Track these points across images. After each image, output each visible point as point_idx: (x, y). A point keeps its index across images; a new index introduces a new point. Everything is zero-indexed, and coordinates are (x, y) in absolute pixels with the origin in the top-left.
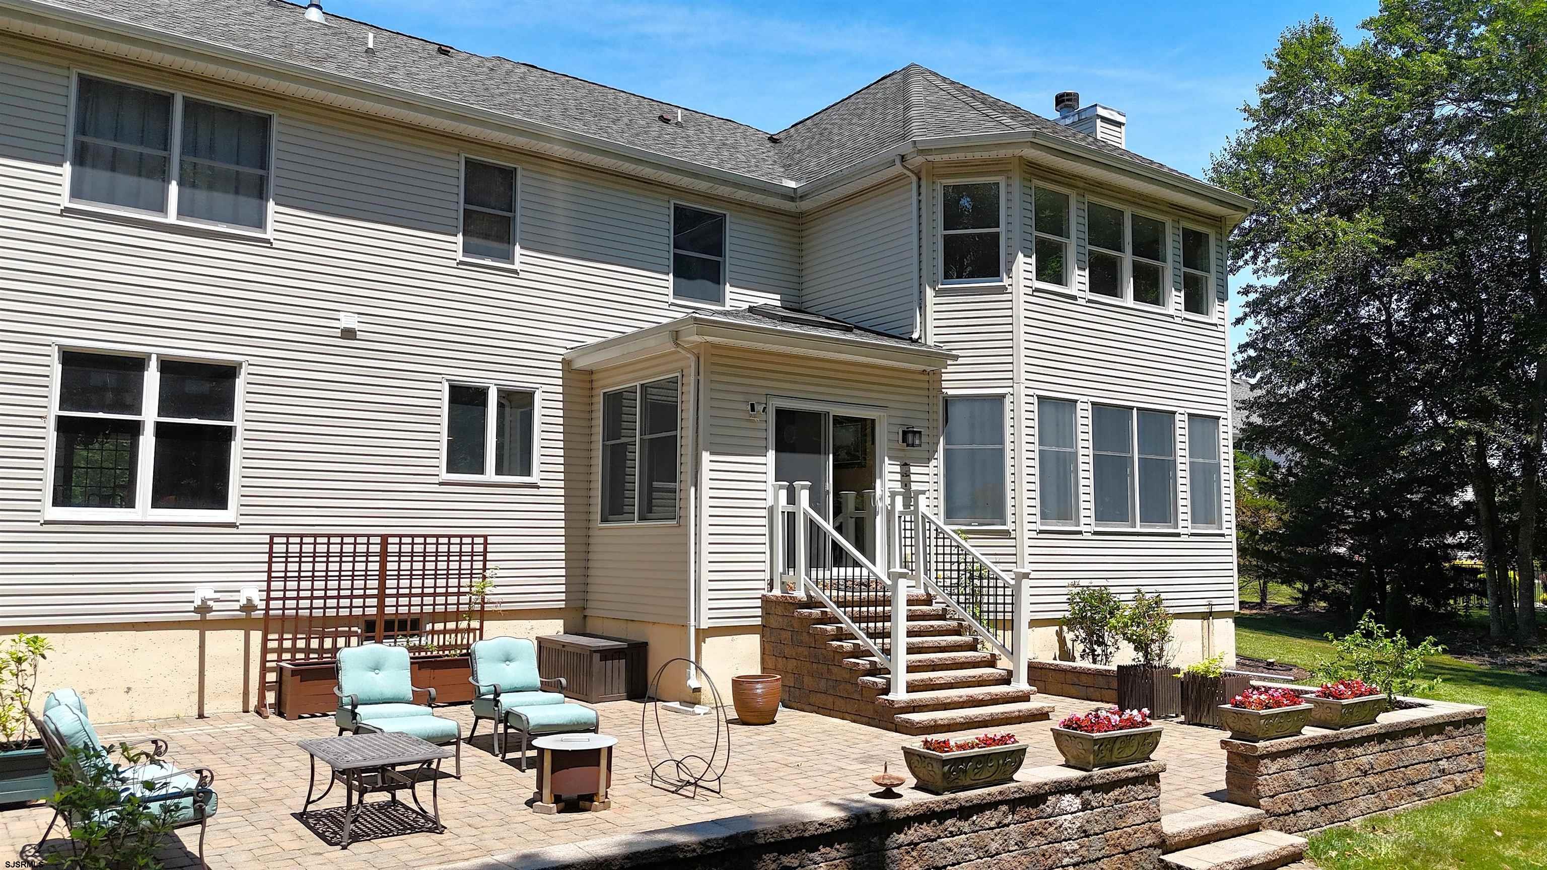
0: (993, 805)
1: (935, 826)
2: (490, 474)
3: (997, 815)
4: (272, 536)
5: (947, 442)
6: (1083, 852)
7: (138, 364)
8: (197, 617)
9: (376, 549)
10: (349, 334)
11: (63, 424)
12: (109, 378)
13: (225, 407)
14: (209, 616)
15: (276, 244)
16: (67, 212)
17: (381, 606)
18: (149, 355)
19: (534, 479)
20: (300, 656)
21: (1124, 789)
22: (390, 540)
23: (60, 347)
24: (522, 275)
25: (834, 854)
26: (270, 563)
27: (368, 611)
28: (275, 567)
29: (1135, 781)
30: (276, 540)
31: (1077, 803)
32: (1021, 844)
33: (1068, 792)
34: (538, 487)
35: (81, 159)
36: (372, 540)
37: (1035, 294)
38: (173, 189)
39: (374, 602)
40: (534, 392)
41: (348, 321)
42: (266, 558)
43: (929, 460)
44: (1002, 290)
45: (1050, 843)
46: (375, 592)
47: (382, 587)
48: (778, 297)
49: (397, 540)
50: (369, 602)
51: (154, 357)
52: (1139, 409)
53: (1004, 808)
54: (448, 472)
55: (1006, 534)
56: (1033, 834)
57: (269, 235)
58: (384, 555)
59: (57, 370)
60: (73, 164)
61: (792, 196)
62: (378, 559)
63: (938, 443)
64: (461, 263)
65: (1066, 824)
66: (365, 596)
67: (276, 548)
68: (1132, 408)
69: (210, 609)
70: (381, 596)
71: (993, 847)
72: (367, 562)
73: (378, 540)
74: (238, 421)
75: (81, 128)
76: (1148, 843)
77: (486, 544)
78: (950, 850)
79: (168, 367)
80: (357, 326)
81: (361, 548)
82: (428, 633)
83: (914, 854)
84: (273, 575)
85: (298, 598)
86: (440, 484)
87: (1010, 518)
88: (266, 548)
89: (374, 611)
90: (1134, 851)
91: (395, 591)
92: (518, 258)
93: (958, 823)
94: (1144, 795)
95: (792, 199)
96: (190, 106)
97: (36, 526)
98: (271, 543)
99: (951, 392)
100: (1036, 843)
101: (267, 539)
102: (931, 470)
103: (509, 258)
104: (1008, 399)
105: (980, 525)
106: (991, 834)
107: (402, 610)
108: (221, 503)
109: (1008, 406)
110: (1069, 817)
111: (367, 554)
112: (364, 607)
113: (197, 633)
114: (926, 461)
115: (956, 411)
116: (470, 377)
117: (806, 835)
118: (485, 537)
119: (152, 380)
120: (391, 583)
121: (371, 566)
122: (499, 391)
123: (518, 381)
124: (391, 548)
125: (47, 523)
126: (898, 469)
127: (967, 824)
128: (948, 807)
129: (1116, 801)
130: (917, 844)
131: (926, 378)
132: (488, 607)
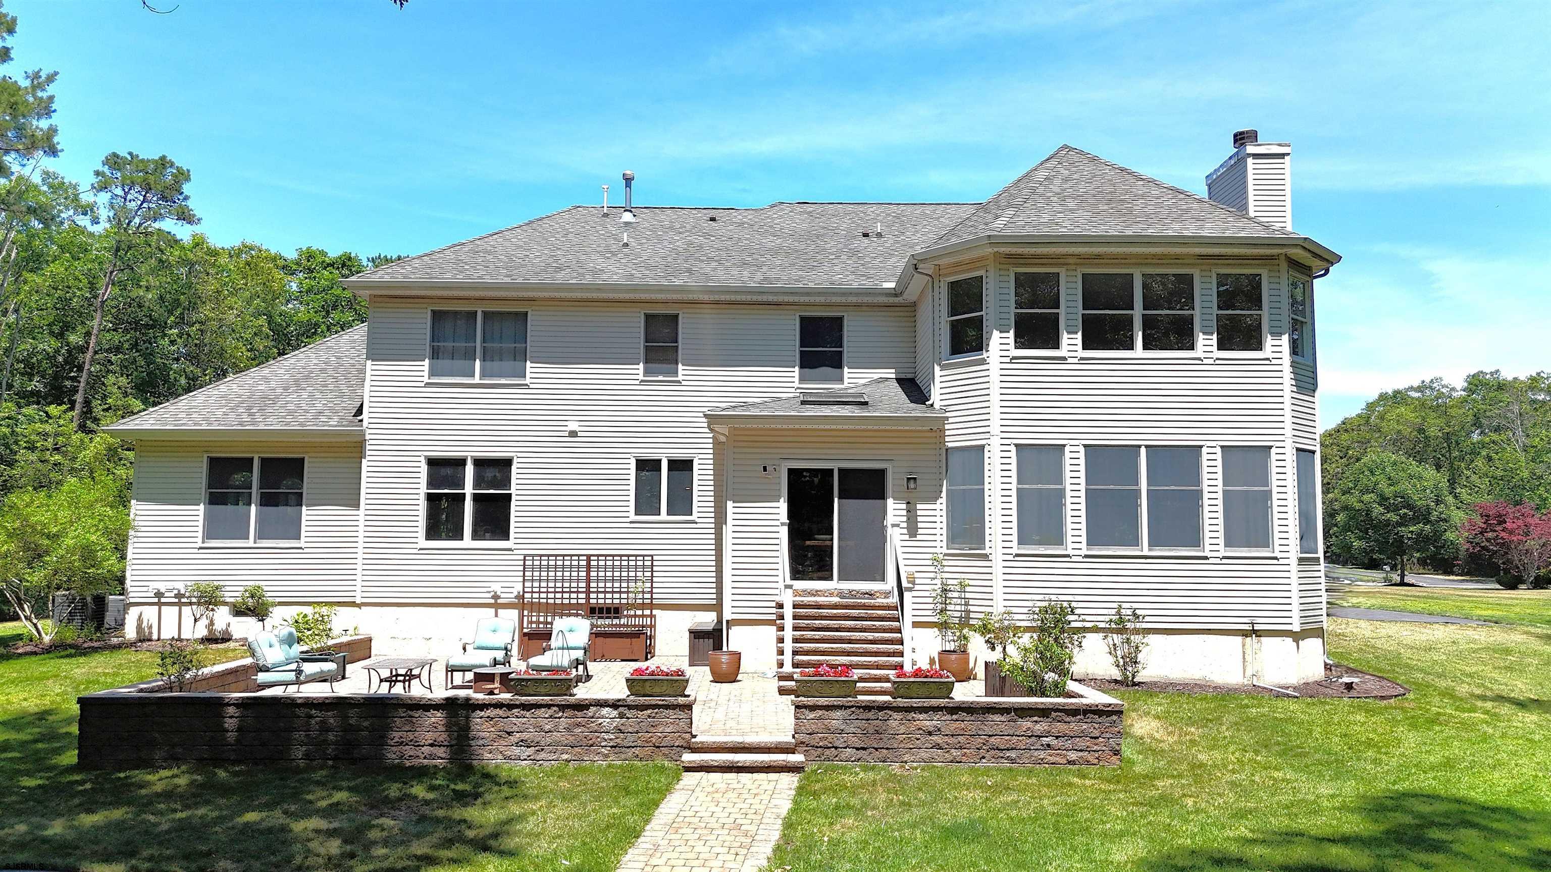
0: (549, 706)
1: (505, 711)
2: (664, 516)
3: (550, 712)
4: (525, 556)
5: (950, 484)
6: (618, 741)
7: (460, 463)
8: (492, 601)
9: (584, 563)
10: (573, 434)
11: (430, 498)
12: (449, 471)
13: (507, 483)
14: (499, 601)
15: (532, 386)
16: (428, 385)
17: (588, 598)
18: (467, 456)
19: (694, 517)
20: (541, 626)
21: (656, 711)
22: (592, 558)
23: (425, 456)
24: (684, 383)
25: (439, 715)
26: (524, 571)
27: (580, 601)
28: (527, 574)
29: (667, 707)
30: (527, 558)
31: (615, 713)
32: (568, 729)
33: (607, 706)
34: (696, 523)
35: (435, 355)
36: (581, 558)
37: (1013, 361)
38: (478, 363)
39: (583, 595)
40: (692, 460)
41: (573, 426)
42: (521, 568)
43: (937, 499)
44: (983, 362)
45: (591, 732)
46: (584, 590)
47: (588, 587)
48: (893, 371)
49: (596, 558)
50: (581, 596)
51: (469, 458)
52: (1146, 446)
53: (555, 708)
54: (636, 514)
55: (985, 557)
56: (578, 725)
57: (528, 381)
58: (589, 566)
59: (424, 468)
60: (429, 359)
61: (895, 293)
62: (585, 569)
63: (941, 486)
64: (642, 381)
65: (605, 724)
66: (578, 592)
67: (527, 563)
68: (1140, 446)
69: (499, 597)
70: (588, 592)
71: (547, 727)
72: (578, 571)
73: (585, 558)
74: (513, 491)
75: (433, 339)
76: (676, 744)
77: (652, 560)
78: (515, 724)
79: (479, 463)
80: (578, 429)
81: (575, 563)
82: (626, 616)
83: (491, 723)
84: (526, 578)
85: (540, 592)
86: (631, 522)
87: (988, 544)
88: (522, 563)
89: (583, 601)
90: (662, 747)
91: (595, 590)
92: (680, 372)
93: (522, 712)
94: (675, 716)
95: (896, 295)
96: (485, 313)
97: (416, 551)
98: (525, 560)
99: (950, 445)
100: (580, 730)
101: (522, 557)
102: (937, 506)
103: (676, 373)
104: (987, 448)
105: (970, 549)
106: (546, 721)
107: (608, 601)
108: (507, 538)
109: (987, 454)
110: (608, 720)
111: (579, 566)
112: (577, 598)
113: (493, 610)
114: (934, 498)
115: (954, 459)
116: (650, 454)
117: (421, 703)
118: (652, 556)
119: (470, 469)
120: (593, 585)
121: (581, 574)
122: (669, 461)
123: (680, 454)
124: (593, 563)
125: (421, 549)
126: (904, 506)
127: (528, 713)
128: (512, 702)
129: (649, 717)
130: (492, 718)
131: (934, 434)
132: (654, 602)
